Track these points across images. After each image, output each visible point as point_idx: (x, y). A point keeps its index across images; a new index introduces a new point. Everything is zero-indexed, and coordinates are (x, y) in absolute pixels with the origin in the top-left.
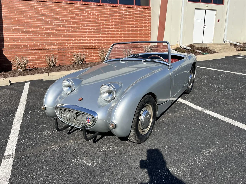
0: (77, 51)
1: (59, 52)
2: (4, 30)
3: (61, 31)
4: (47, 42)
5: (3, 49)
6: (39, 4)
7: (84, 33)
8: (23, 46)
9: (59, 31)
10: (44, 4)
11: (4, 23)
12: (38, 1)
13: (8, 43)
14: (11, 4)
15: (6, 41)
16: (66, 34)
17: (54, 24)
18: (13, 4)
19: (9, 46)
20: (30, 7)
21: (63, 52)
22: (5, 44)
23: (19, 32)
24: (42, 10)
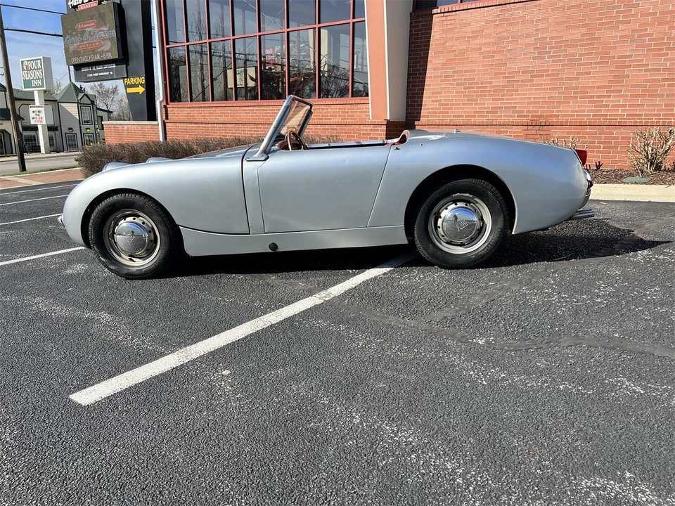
0: (579, 133)
1: (528, 132)
2: (427, 82)
3: (547, 75)
4: (506, 108)
5: (416, 123)
6: (508, 10)
7: (615, 77)
8: (454, 116)
9: (543, 76)
10: (518, 9)
11: (429, 67)
12: (505, 4)
13: (429, 109)
14: (449, 22)
15: (426, 105)
16: (561, 84)
17: (533, 58)
18: (453, 22)
19: (428, 117)
20: (487, 22)
21: (539, 132)
22: (424, 113)
23: (453, 84)
24: (511, 24)
